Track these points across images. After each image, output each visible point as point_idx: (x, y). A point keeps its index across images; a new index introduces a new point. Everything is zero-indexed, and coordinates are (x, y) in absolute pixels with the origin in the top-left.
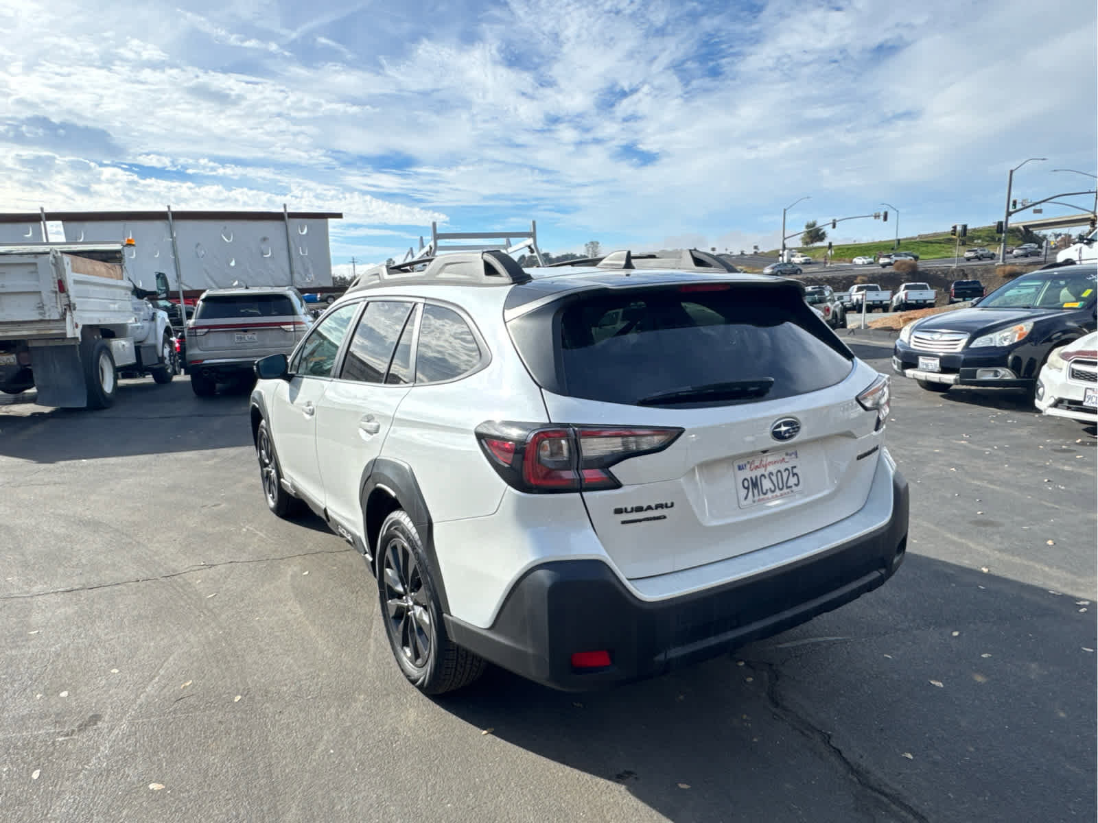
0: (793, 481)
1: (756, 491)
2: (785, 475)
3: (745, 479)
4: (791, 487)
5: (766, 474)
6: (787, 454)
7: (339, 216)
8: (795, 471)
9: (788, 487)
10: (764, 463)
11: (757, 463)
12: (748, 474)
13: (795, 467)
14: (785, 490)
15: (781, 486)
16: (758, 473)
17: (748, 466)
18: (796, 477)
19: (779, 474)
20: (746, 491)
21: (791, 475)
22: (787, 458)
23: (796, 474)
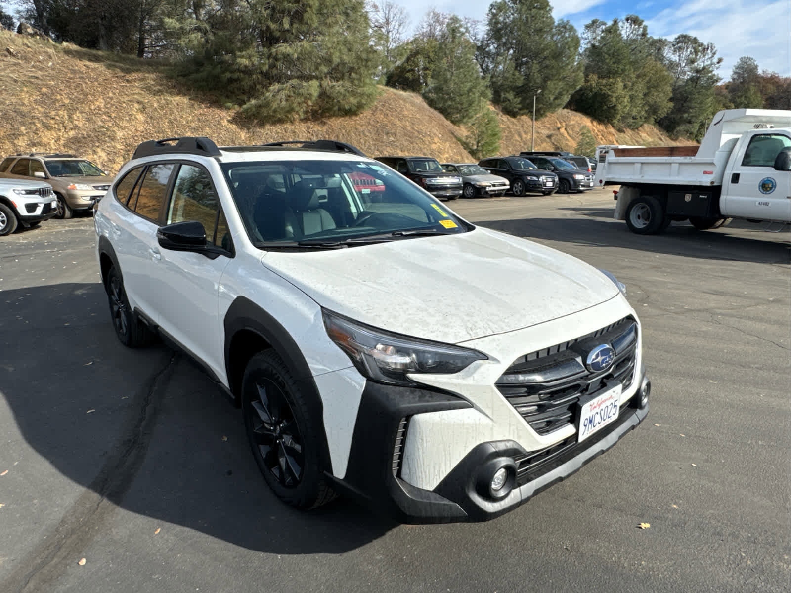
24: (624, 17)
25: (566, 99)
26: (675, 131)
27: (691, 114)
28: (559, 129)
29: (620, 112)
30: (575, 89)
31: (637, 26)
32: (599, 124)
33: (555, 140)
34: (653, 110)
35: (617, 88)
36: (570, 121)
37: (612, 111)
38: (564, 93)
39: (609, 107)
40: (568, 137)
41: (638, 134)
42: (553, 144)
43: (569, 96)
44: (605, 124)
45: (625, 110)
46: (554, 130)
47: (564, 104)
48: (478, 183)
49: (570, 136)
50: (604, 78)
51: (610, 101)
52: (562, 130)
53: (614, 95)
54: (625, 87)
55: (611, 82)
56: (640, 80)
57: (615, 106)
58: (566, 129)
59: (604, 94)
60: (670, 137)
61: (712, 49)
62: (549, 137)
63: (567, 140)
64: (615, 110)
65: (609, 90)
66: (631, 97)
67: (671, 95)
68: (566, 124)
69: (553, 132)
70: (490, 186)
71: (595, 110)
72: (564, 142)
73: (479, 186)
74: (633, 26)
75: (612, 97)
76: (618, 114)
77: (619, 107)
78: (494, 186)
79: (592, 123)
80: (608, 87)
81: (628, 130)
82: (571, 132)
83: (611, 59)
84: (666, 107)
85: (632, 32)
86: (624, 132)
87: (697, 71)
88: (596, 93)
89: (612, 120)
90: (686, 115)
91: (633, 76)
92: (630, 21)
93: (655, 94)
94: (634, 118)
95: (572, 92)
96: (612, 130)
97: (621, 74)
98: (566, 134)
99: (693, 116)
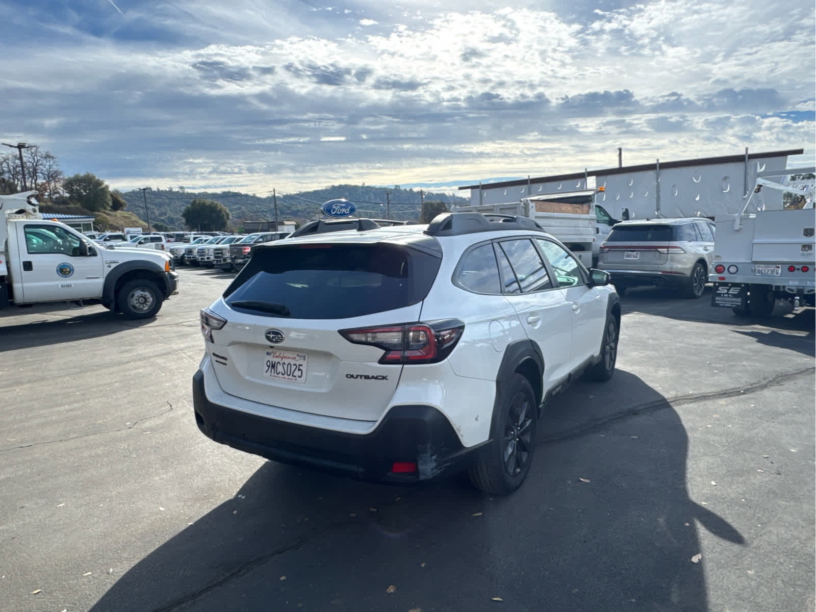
0: (297, 373)
1: (273, 370)
2: (293, 368)
3: (269, 361)
4: (295, 376)
5: (281, 362)
6: (298, 355)
7: (800, 152)
8: (301, 368)
9: (293, 376)
10: (282, 355)
11: (277, 354)
12: (271, 358)
13: (301, 365)
14: (291, 377)
15: (289, 373)
16: (277, 360)
17: (272, 354)
18: (300, 372)
19: (289, 365)
20: (267, 368)
21: (297, 369)
22: (297, 358)
23: (301, 370)
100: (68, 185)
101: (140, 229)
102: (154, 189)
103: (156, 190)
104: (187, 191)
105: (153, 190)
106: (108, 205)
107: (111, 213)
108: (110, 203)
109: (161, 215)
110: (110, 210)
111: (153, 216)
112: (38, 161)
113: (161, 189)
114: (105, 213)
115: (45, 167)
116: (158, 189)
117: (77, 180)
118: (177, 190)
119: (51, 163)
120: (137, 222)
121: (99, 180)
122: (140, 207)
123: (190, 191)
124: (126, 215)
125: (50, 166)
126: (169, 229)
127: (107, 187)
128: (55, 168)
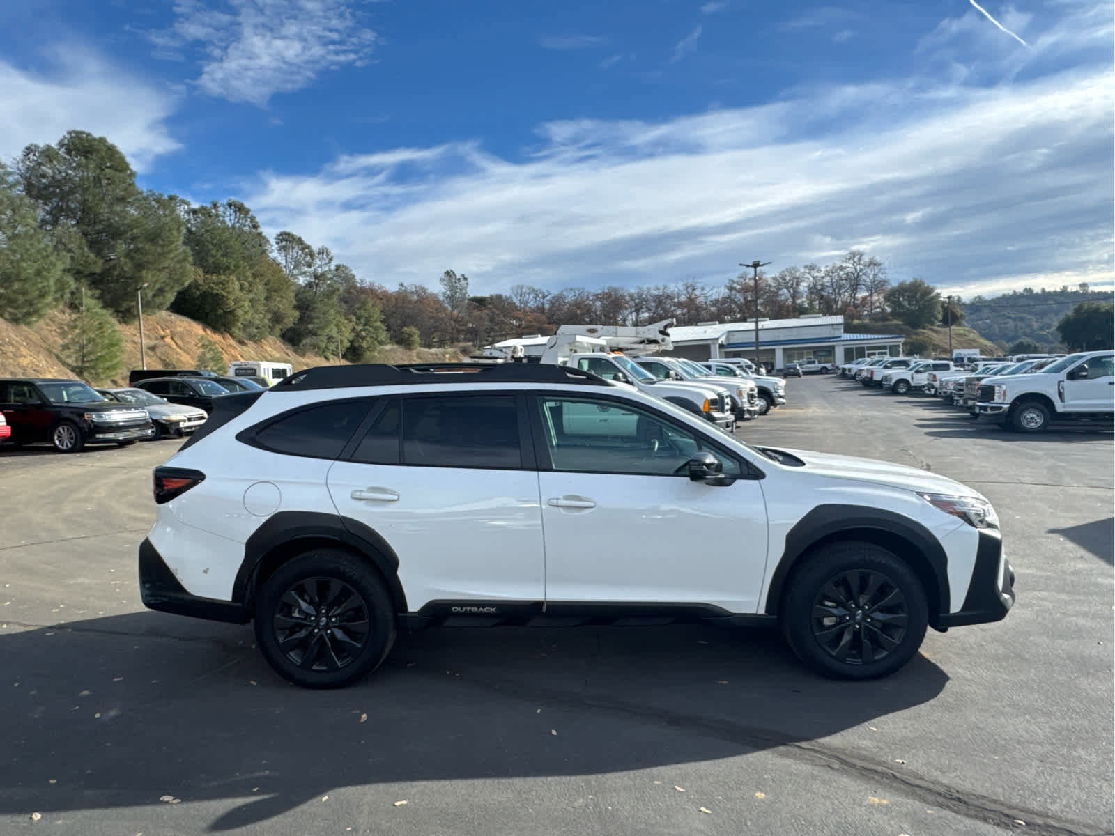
24: (225, 201)
25: (171, 297)
26: (301, 345)
27: (316, 326)
28: (163, 338)
29: (241, 319)
30: (182, 284)
31: (242, 216)
32: (215, 333)
33: (161, 352)
34: (277, 318)
35: (234, 288)
36: (176, 327)
37: (230, 317)
38: (168, 289)
39: (225, 312)
40: (178, 350)
41: (262, 347)
42: (160, 359)
43: (175, 294)
44: (222, 333)
45: (246, 317)
46: (157, 339)
47: (168, 304)
48: (164, 418)
49: (180, 348)
50: (213, 273)
51: (227, 304)
52: (168, 340)
53: (232, 297)
54: (242, 289)
55: (224, 280)
56: (258, 281)
57: (234, 310)
58: (172, 338)
59: (217, 294)
60: (295, 351)
61: (328, 255)
62: (153, 348)
63: (177, 353)
64: (234, 316)
65: (223, 290)
66: (251, 301)
67: (295, 302)
68: (171, 331)
69: (157, 342)
70: (184, 421)
71: (207, 314)
72: (175, 356)
73: (167, 421)
74: (238, 214)
75: (228, 299)
76: (238, 321)
77: (240, 312)
78: (190, 420)
79: (205, 331)
80: (221, 286)
81: (251, 342)
82: (180, 343)
83: (218, 251)
84: (292, 316)
85: (238, 222)
86: (246, 345)
87: (316, 277)
88: (205, 292)
89: (230, 329)
90: (310, 326)
91: (249, 274)
92: (233, 207)
93: (278, 299)
94: (257, 328)
95: (178, 288)
96: (232, 342)
97: (234, 271)
98: (174, 346)
99: (319, 328)
100: (892, 296)
101: (977, 351)
102: (1037, 290)
103: (1040, 292)
104: (1091, 289)
105: (1035, 291)
106: (936, 318)
107: (940, 329)
108: (940, 317)
109: (1042, 329)
110: (938, 326)
111: (1028, 331)
112: (861, 270)
113: (1047, 290)
114: (931, 329)
115: (868, 277)
116: (1043, 290)
117: (902, 290)
118: (1074, 289)
119: (877, 270)
120: (976, 342)
121: (928, 287)
122: (1010, 318)
123: (1097, 289)
124: (962, 332)
125: (875, 275)
126: (1040, 349)
127: (938, 295)
128: (881, 277)
